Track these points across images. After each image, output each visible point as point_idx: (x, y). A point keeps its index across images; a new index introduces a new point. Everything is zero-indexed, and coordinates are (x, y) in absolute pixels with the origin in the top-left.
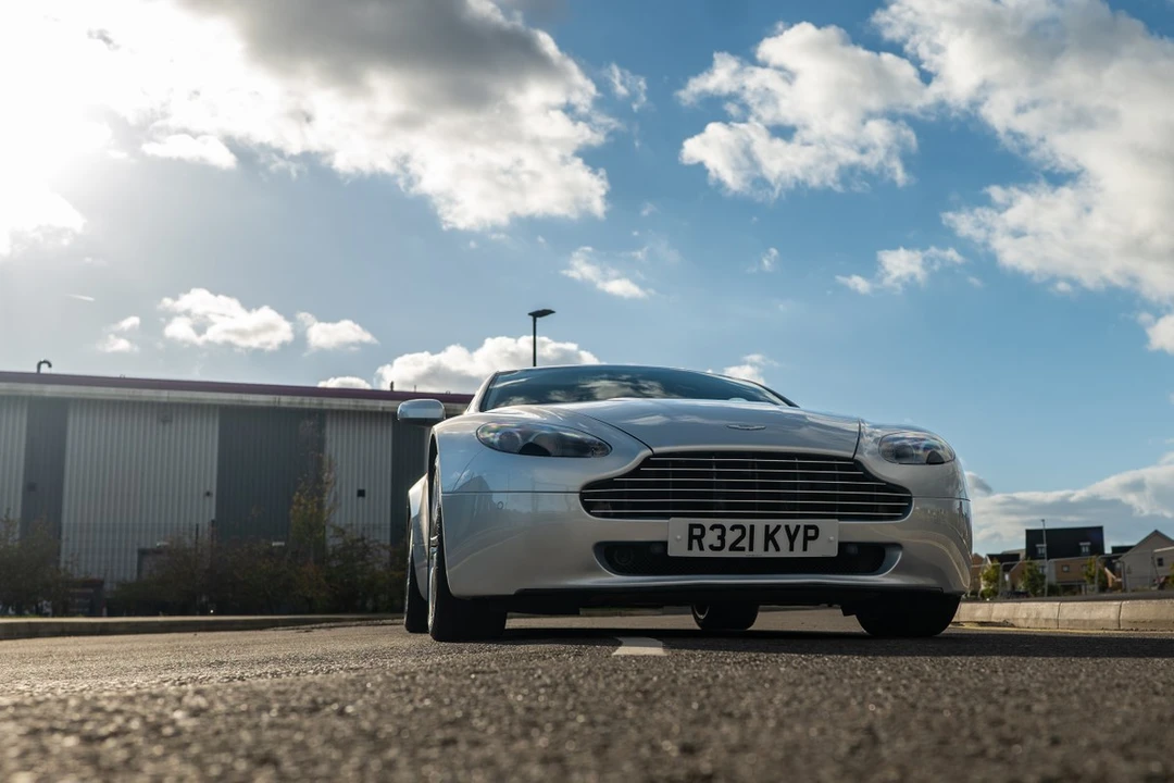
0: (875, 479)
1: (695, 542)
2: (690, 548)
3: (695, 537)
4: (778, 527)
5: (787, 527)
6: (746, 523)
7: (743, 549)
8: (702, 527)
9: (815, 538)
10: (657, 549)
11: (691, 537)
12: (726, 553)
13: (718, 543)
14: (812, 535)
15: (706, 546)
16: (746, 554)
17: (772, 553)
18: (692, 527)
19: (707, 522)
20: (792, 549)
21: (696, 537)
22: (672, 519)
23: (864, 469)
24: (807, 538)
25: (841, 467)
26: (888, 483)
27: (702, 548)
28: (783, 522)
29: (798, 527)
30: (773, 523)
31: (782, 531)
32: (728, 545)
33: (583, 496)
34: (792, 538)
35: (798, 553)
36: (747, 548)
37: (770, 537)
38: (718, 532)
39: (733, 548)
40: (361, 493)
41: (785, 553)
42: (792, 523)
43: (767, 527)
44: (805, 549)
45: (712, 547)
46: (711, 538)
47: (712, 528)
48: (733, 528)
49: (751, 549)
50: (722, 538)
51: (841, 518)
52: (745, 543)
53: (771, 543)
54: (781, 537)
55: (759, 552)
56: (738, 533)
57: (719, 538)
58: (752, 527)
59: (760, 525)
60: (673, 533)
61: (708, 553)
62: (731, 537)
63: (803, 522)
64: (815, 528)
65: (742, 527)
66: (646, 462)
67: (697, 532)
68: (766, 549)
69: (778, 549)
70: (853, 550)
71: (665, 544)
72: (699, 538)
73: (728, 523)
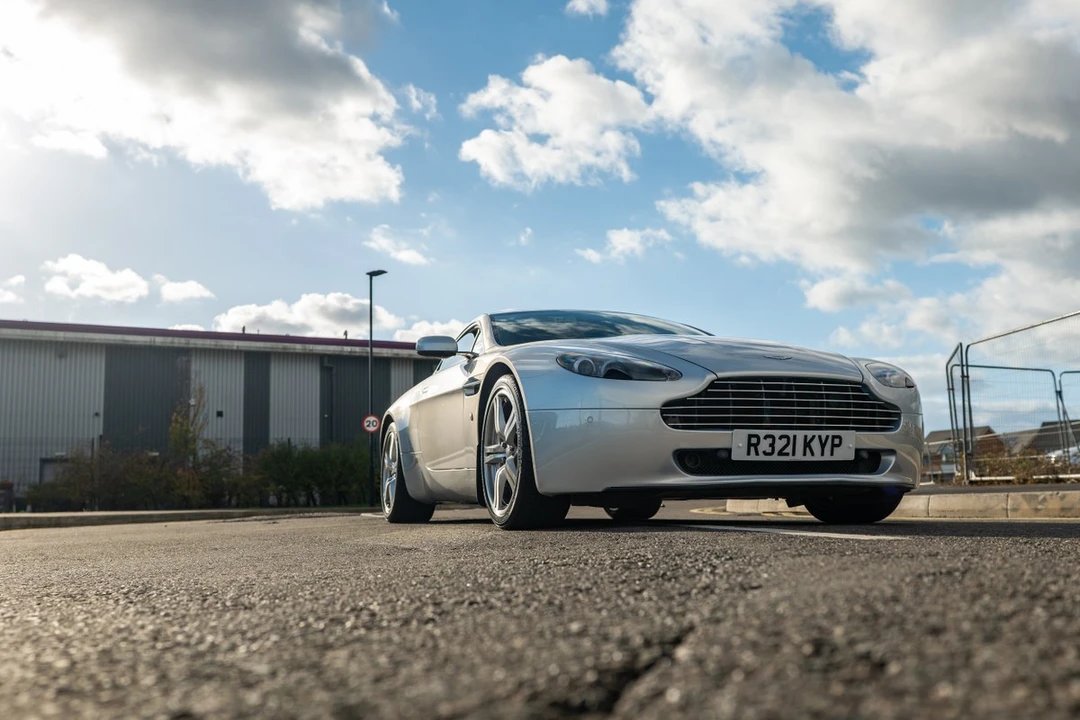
0: (876, 399)
1: (752, 449)
2: (749, 454)
3: (752, 445)
4: (814, 437)
5: (820, 437)
6: (790, 433)
7: (787, 454)
8: (757, 437)
9: (838, 445)
10: (724, 455)
11: (750, 445)
12: (775, 458)
13: (769, 450)
14: (837, 443)
15: (760, 452)
16: (790, 458)
17: (809, 458)
18: (750, 436)
19: (762, 433)
20: (822, 454)
22: (735, 430)
23: (869, 391)
24: (834, 446)
25: (853, 390)
26: (886, 403)
27: (757, 454)
28: (817, 433)
29: (828, 437)
30: (810, 433)
31: (816, 440)
32: (777, 451)
33: (663, 412)
34: (823, 446)
35: (827, 457)
36: (791, 454)
37: (807, 444)
38: (770, 440)
39: (781, 453)
40: (220, 414)
41: (817, 457)
42: (824, 433)
43: (806, 437)
44: (832, 454)
45: (765, 453)
46: (764, 445)
47: (766, 437)
48: (781, 437)
49: (794, 454)
50: (772, 445)
51: (857, 429)
52: (789, 450)
53: (808, 449)
54: (816, 445)
55: (799, 457)
56: (784, 441)
57: (770, 445)
58: (795, 437)
59: (800, 434)
60: (736, 442)
61: (762, 458)
62: (779, 444)
63: (831, 433)
64: (839, 437)
65: (787, 437)
66: (712, 385)
67: (754, 440)
68: (805, 454)
69: (813, 454)
70: (865, 455)
71: (729, 451)
72: (756, 446)
73: (777, 433)
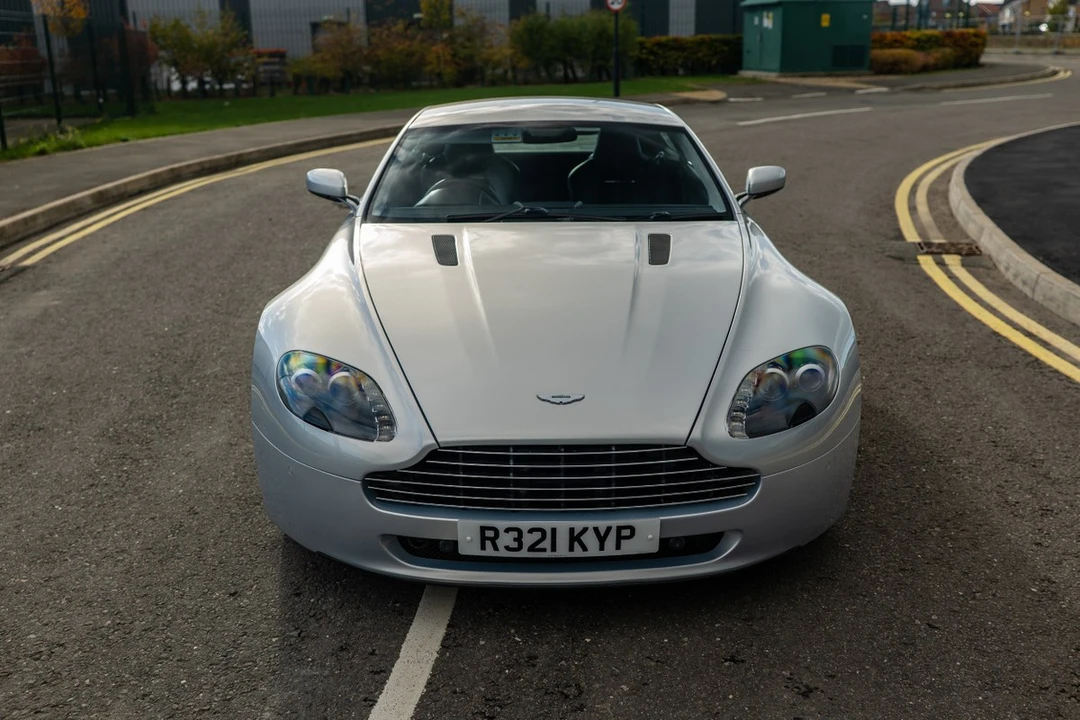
1: (488, 544)
2: (483, 547)
3: (487, 536)
4: (585, 530)
5: (596, 530)
6: (547, 524)
7: (544, 550)
8: (495, 530)
9: (629, 537)
10: (447, 547)
11: (483, 539)
12: (524, 553)
13: (515, 545)
14: (625, 533)
15: (501, 547)
16: (548, 554)
17: (578, 552)
18: (483, 529)
19: (501, 524)
20: (602, 548)
21: (489, 538)
23: (697, 454)
24: (619, 538)
26: (726, 467)
27: (496, 548)
28: (590, 524)
29: (609, 528)
30: (578, 524)
31: (590, 532)
32: (526, 546)
34: (602, 540)
35: (610, 550)
36: (549, 549)
37: (575, 538)
38: (515, 534)
39: (532, 548)
41: (593, 550)
42: (602, 524)
43: (572, 530)
44: (618, 547)
45: (507, 548)
46: (506, 539)
47: (508, 530)
48: (531, 531)
49: (554, 549)
50: (519, 540)
52: (547, 544)
53: (576, 544)
54: (590, 540)
55: (563, 551)
56: (537, 536)
57: (515, 540)
58: (554, 531)
59: (563, 525)
60: (465, 530)
61: (504, 553)
62: (529, 539)
63: (615, 523)
64: (632, 529)
65: (543, 532)
66: (432, 453)
67: (490, 533)
68: (571, 549)
69: (585, 549)
71: (456, 543)
72: (493, 540)
73: (525, 524)
